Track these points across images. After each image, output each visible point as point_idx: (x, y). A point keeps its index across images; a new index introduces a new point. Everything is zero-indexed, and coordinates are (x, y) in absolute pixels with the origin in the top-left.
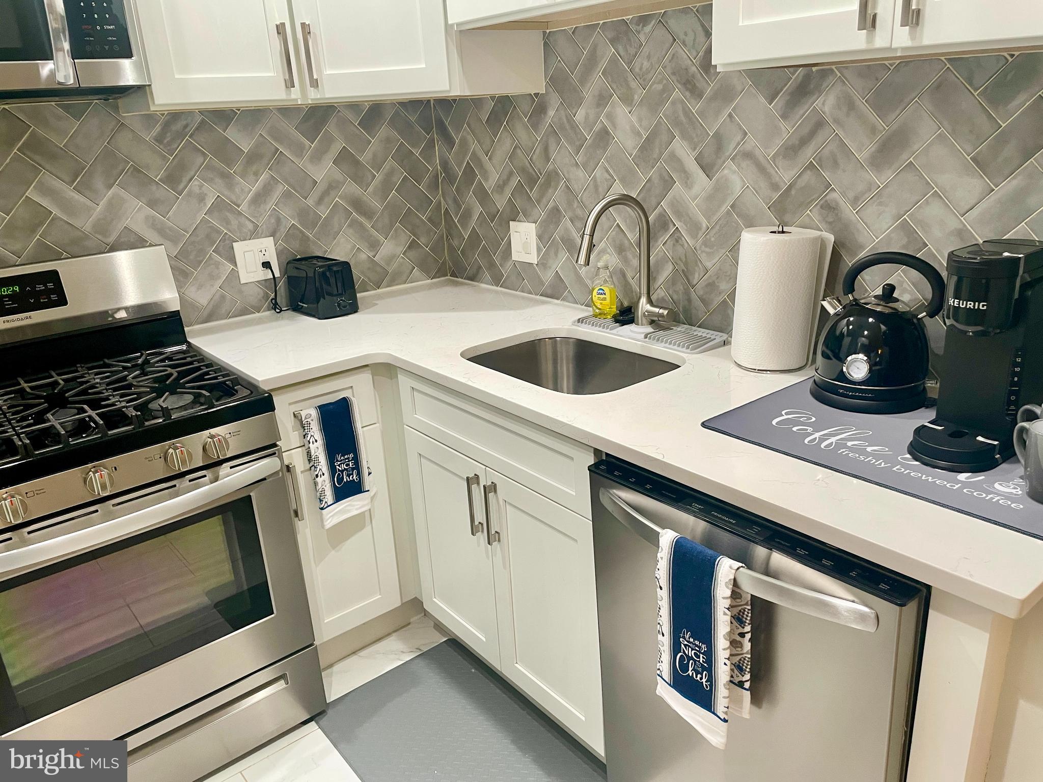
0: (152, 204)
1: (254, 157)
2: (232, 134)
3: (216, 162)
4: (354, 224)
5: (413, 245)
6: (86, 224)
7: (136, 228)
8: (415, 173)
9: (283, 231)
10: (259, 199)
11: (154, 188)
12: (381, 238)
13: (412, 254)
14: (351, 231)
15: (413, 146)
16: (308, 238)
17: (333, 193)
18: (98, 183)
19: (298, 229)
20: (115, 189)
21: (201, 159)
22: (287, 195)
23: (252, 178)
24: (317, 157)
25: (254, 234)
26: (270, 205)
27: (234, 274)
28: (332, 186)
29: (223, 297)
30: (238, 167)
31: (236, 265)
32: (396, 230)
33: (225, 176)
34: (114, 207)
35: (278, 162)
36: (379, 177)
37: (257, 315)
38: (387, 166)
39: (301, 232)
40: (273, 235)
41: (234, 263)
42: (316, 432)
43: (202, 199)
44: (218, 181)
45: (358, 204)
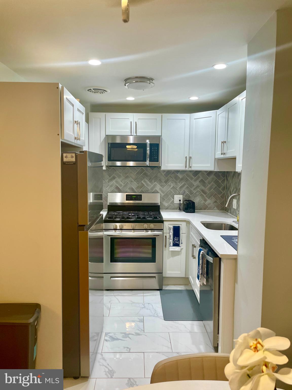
0: (161, 186)
1: (182, 179)
2: (179, 175)
3: (174, 180)
4: (201, 195)
5: (215, 202)
6: (149, 188)
7: (157, 189)
8: (219, 186)
9: (185, 195)
10: (181, 187)
11: (162, 183)
12: (207, 199)
13: (215, 204)
14: (200, 196)
15: (219, 180)
16: (190, 196)
17: (198, 188)
18: (153, 181)
19: (188, 194)
20: (156, 183)
21: (172, 179)
22: (187, 187)
23: (181, 183)
24: (195, 181)
25: (179, 194)
26: (184, 189)
27: (173, 201)
28: (198, 187)
29: (170, 205)
30: (178, 181)
31: (174, 200)
32: (212, 198)
33: (175, 182)
34: (155, 186)
35: (187, 181)
36: (209, 186)
37: (176, 210)
38: (211, 184)
39: (189, 195)
40: (183, 195)
41: (174, 199)
42: (172, 231)
43: (170, 186)
44: (174, 183)
45: (203, 191)
